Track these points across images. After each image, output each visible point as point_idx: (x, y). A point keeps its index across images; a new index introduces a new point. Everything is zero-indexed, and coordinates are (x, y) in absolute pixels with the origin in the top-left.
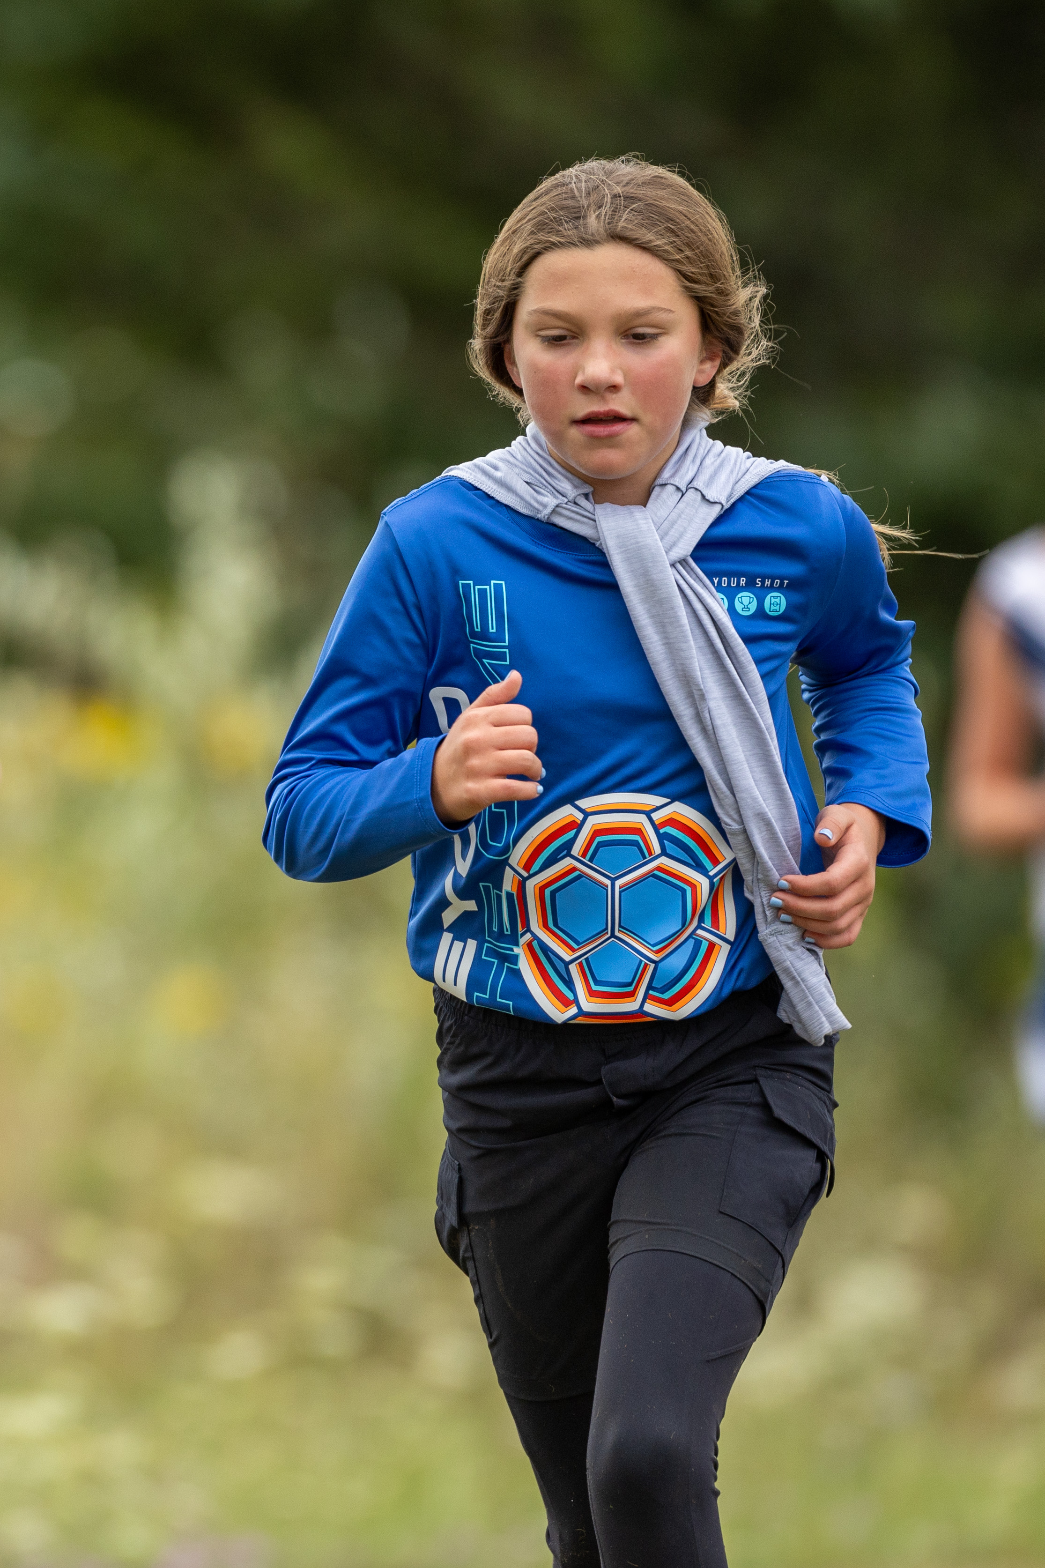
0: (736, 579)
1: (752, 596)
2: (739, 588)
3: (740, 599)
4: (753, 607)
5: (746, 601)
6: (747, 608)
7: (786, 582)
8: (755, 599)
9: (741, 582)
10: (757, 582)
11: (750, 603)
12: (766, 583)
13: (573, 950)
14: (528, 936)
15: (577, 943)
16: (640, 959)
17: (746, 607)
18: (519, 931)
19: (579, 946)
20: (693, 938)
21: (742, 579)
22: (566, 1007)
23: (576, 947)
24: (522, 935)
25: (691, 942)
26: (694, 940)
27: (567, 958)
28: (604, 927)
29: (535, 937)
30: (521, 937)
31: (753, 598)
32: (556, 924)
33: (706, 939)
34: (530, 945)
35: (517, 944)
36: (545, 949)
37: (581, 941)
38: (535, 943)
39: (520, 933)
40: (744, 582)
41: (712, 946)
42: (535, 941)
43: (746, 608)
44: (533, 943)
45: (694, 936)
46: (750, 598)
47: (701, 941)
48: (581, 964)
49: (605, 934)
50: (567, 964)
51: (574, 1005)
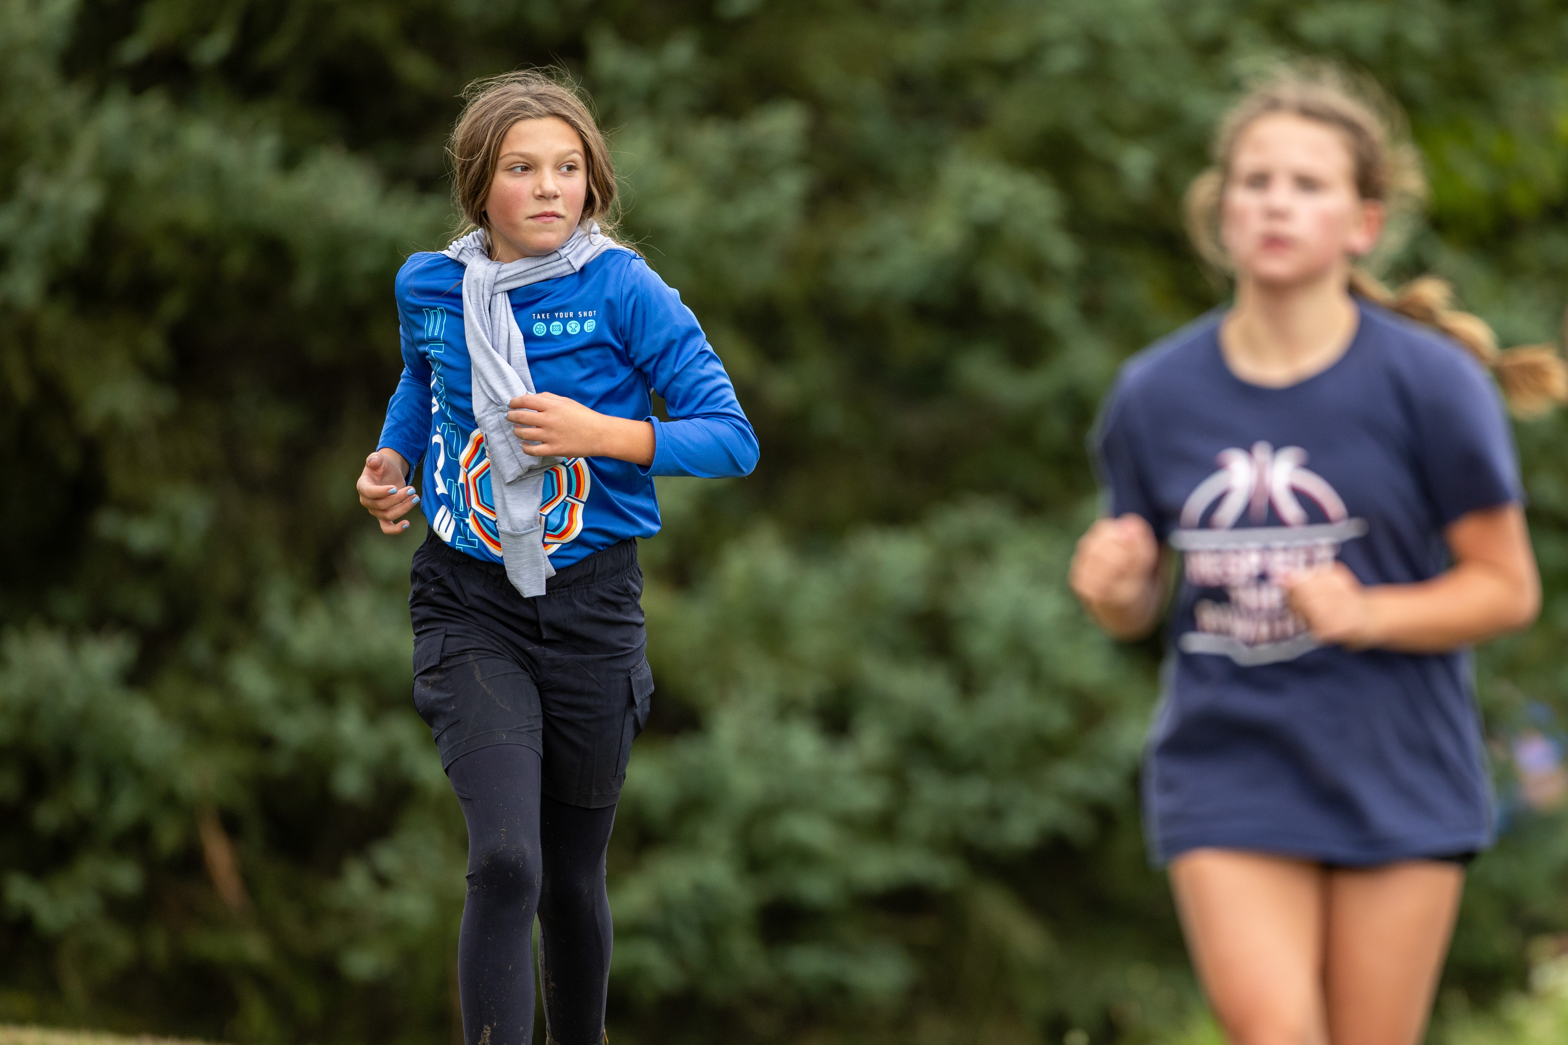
0: (566, 311)
1: (577, 322)
2: (570, 319)
3: (570, 325)
4: (578, 329)
5: (573, 326)
7: (595, 312)
8: (579, 324)
9: (571, 315)
10: (580, 314)
11: (576, 327)
12: (584, 314)
14: (472, 511)
18: (466, 509)
20: (563, 502)
21: (570, 313)
24: (469, 512)
26: (563, 504)
27: (494, 519)
29: (475, 511)
30: (468, 514)
32: (483, 502)
33: (570, 502)
34: (473, 517)
35: (467, 518)
36: (481, 516)
38: (476, 515)
39: (467, 511)
41: (573, 505)
42: (476, 513)
43: (574, 330)
46: (576, 324)
47: (567, 504)
50: (495, 522)
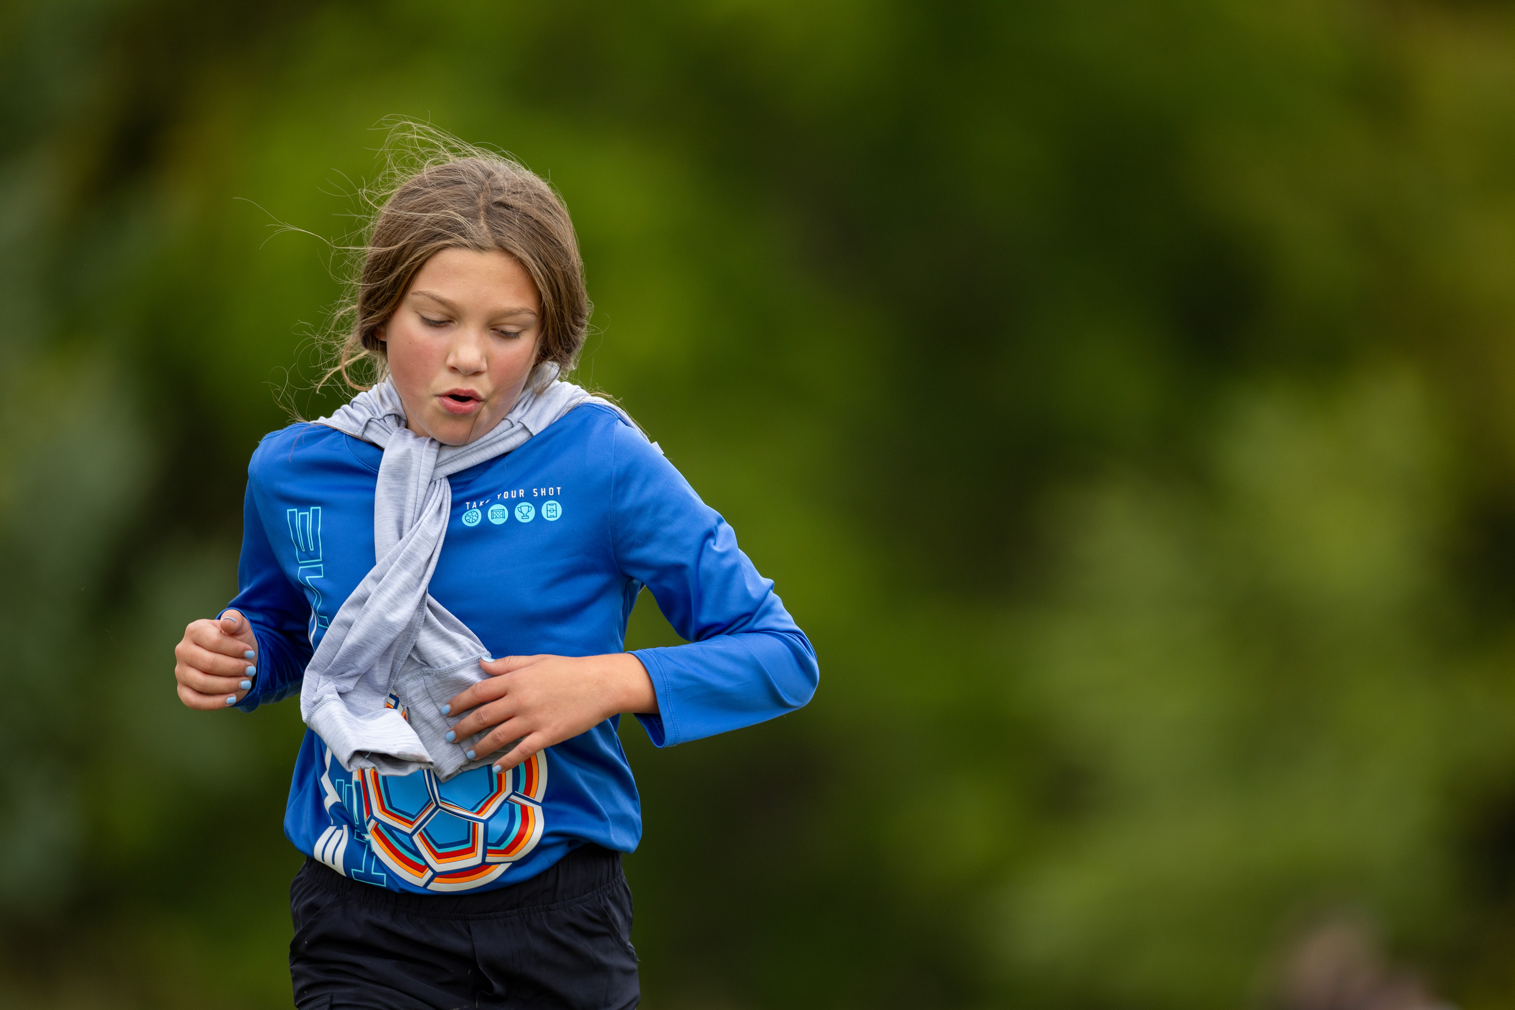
0: (515, 491)
1: (530, 505)
3: (519, 509)
4: (532, 515)
5: (525, 510)
6: (527, 516)
8: (533, 508)
11: (528, 512)
13: (412, 823)
14: (373, 822)
15: (412, 817)
16: (468, 821)
17: (525, 515)
18: (365, 819)
19: (415, 819)
20: (508, 803)
22: (422, 872)
23: (412, 820)
24: (368, 822)
25: (506, 806)
26: (508, 805)
27: (409, 831)
28: (428, 798)
29: (378, 821)
30: (367, 825)
31: (531, 507)
32: (391, 806)
33: (518, 803)
34: (376, 829)
35: (366, 832)
36: (389, 829)
37: (414, 814)
38: (380, 827)
39: (366, 821)
40: (522, 494)
41: (525, 808)
42: (380, 824)
44: (378, 827)
45: (508, 801)
46: (529, 507)
47: (515, 803)
48: (421, 834)
49: (431, 804)
50: (410, 836)
51: (428, 868)
